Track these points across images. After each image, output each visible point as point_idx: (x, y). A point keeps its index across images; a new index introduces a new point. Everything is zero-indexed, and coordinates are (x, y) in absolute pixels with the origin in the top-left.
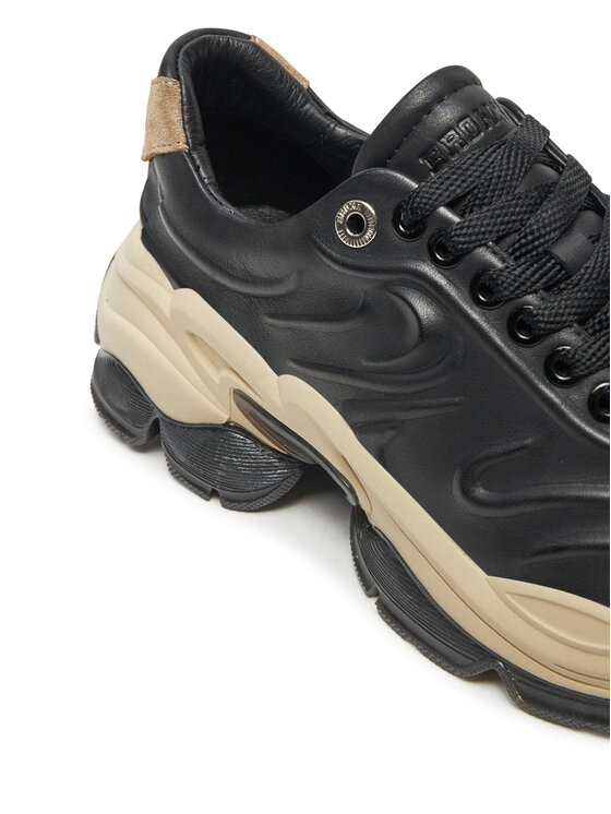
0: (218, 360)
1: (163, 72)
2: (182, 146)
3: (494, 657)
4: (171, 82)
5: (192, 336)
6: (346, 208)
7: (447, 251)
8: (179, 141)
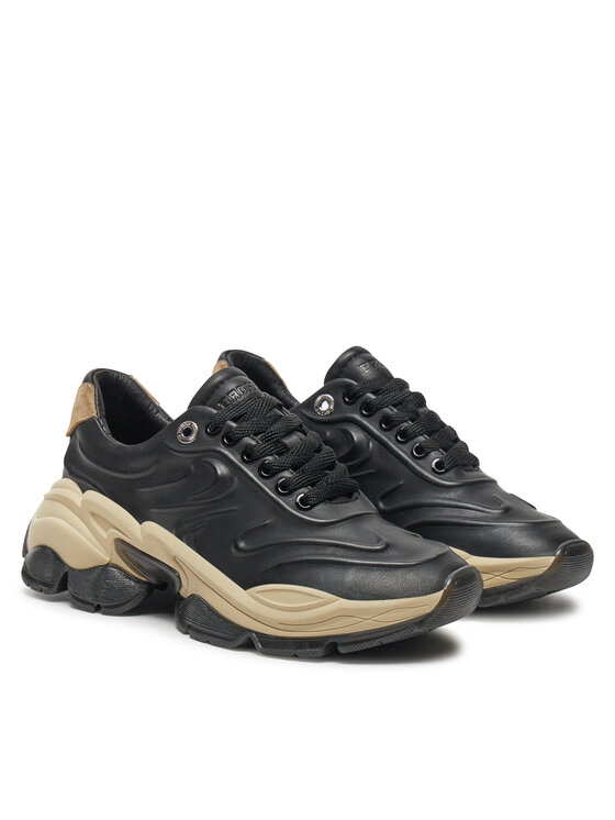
0: (106, 523)
1: (86, 380)
2: (94, 414)
3: (243, 630)
4: (90, 385)
5: (93, 514)
6: (182, 425)
7: (232, 440)
8: (93, 412)
